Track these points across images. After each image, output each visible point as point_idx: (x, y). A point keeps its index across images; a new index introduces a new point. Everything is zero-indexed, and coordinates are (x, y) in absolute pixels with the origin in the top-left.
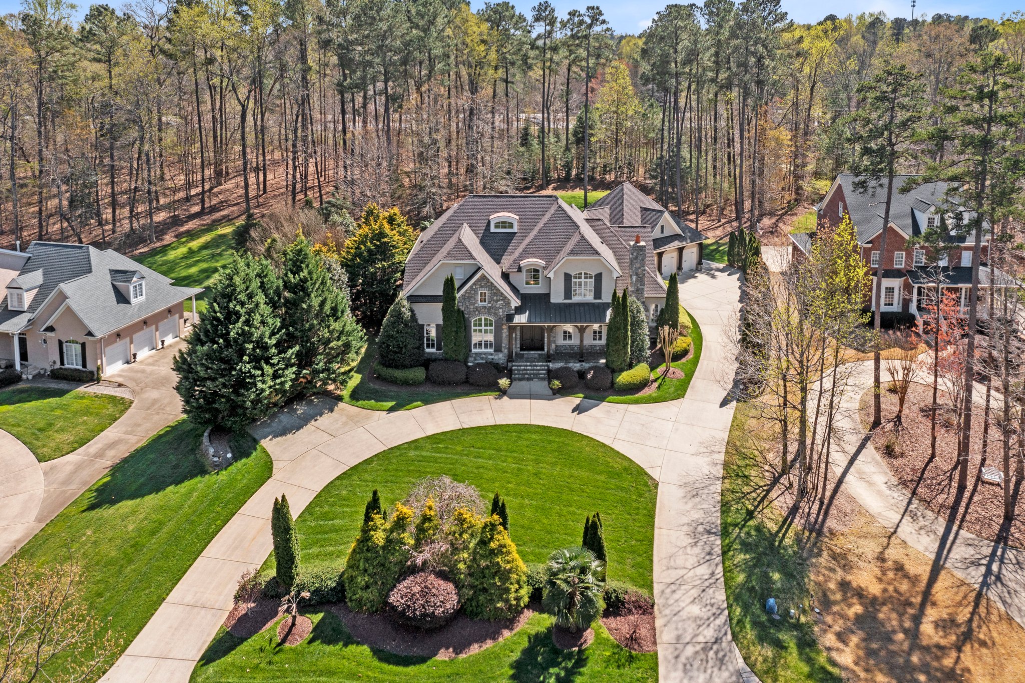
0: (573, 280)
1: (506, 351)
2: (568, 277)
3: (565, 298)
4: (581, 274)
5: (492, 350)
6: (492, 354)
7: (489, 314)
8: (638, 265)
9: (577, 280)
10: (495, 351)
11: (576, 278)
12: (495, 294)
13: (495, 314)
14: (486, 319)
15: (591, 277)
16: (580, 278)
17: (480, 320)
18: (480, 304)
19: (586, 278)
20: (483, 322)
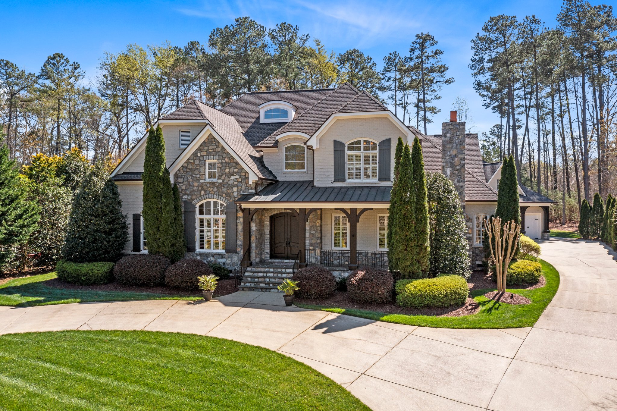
0: (347, 153)
1: (241, 252)
2: (338, 146)
3: (336, 180)
4: (358, 142)
5: (224, 251)
6: (222, 257)
7: (220, 195)
8: (454, 152)
9: (354, 153)
10: (228, 251)
11: (350, 149)
12: (228, 165)
13: (228, 195)
14: (215, 204)
15: (374, 148)
16: (359, 149)
17: (208, 204)
18: (208, 180)
19: (366, 148)
20: (212, 208)
